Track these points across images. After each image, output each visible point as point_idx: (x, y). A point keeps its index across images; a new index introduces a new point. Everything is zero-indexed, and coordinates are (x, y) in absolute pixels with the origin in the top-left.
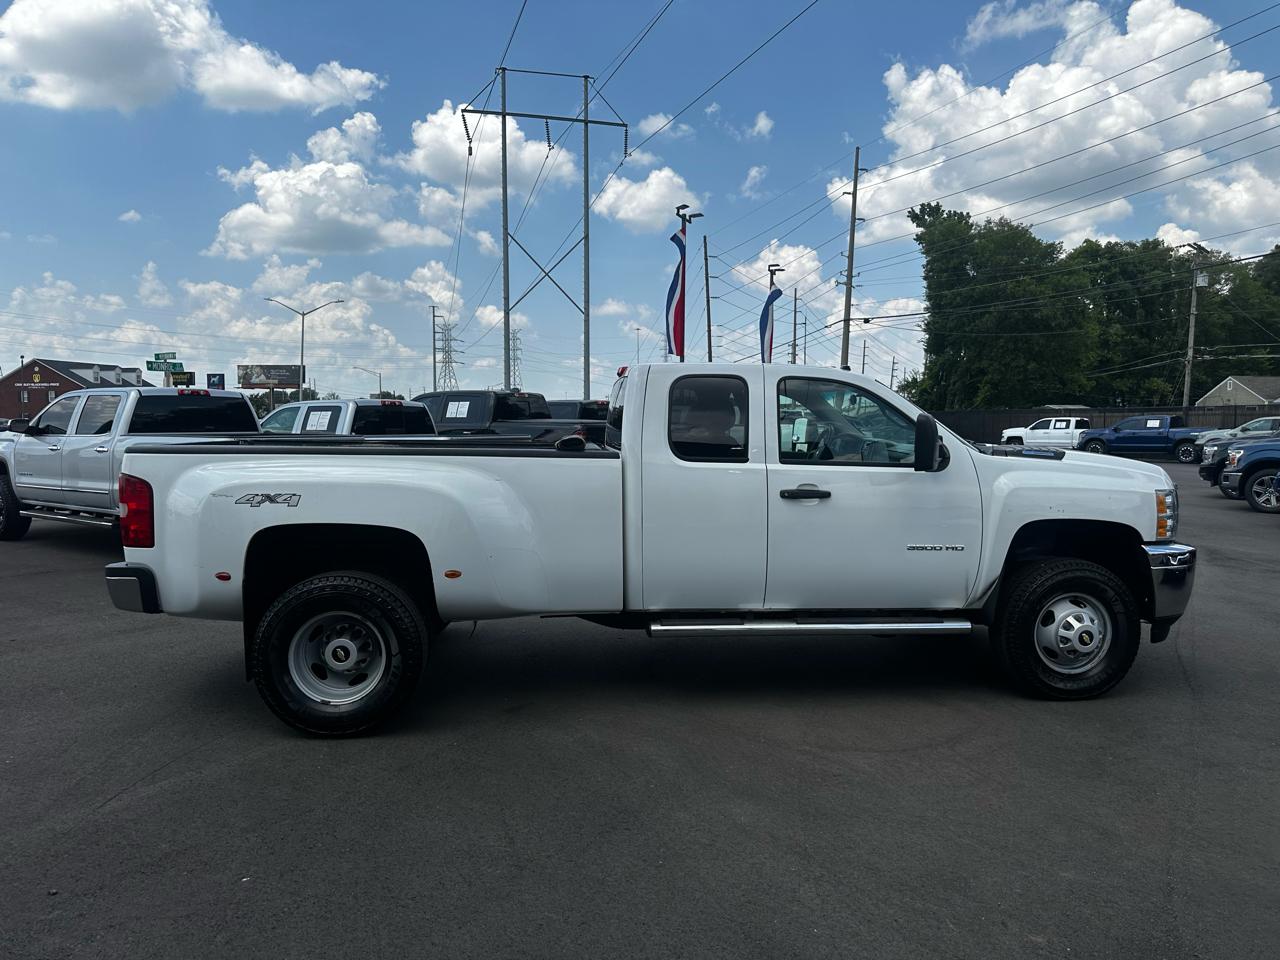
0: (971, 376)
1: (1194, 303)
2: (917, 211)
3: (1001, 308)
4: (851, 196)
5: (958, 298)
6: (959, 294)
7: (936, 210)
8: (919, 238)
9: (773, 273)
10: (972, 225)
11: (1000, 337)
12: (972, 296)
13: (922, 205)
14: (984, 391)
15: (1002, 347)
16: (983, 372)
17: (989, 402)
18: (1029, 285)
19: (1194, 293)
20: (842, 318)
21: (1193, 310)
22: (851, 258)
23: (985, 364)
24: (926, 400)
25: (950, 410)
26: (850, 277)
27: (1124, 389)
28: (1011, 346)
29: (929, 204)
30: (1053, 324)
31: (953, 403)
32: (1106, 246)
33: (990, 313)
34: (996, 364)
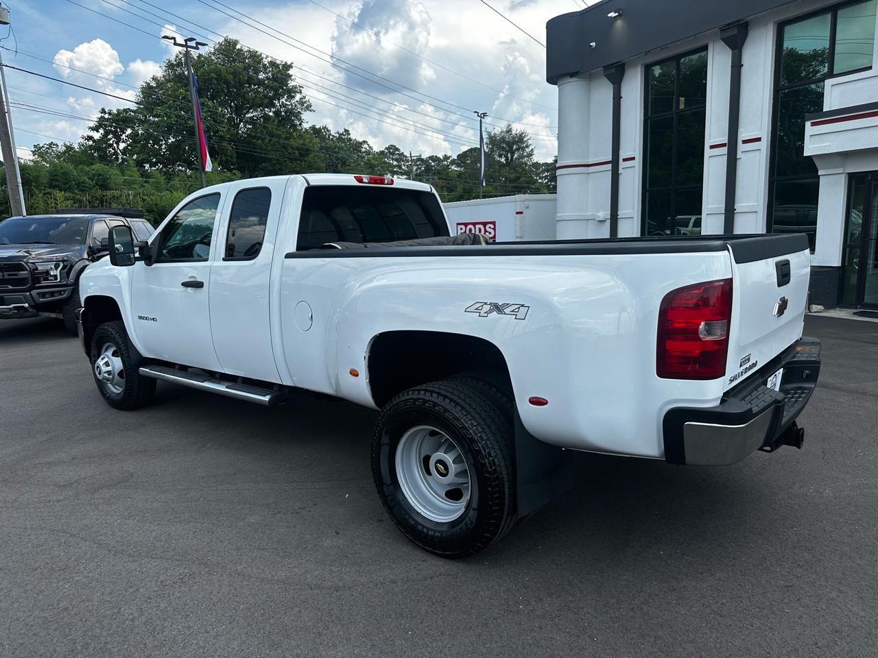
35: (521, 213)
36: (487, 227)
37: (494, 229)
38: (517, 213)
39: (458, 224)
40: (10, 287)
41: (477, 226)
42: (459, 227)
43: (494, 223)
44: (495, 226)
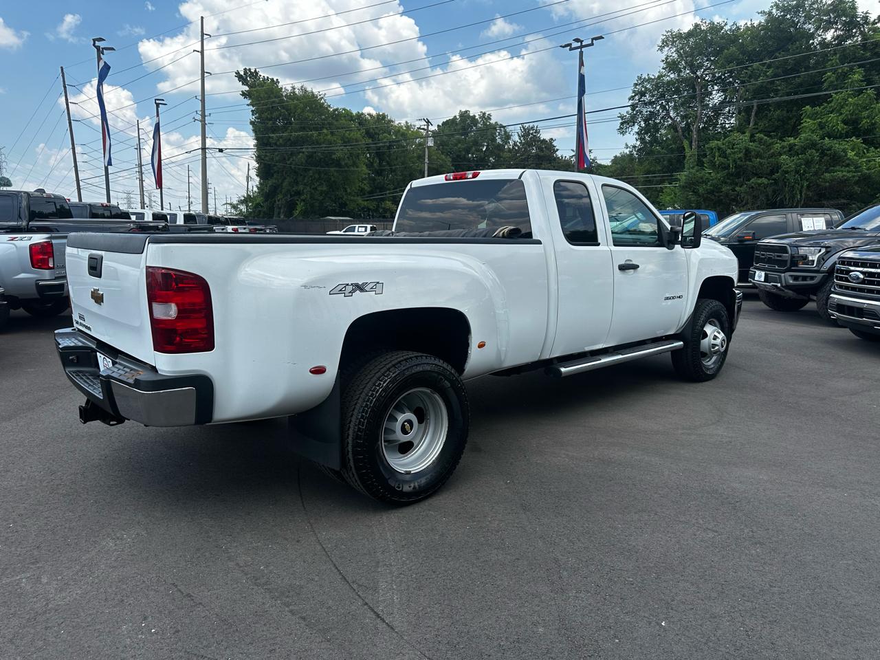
0: (291, 195)
1: (427, 156)
2: (242, 73)
3: (310, 150)
4: (200, 54)
5: (281, 140)
6: (281, 137)
7: (255, 75)
8: (244, 94)
9: (158, 105)
10: (282, 88)
11: (310, 170)
12: (290, 139)
13: (245, 69)
14: (300, 207)
15: (311, 176)
16: (298, 193)
17: (305, 214)
18: (326, 135)
19: (426, 149)
20: (200, 146)
21: (426, 160)
22: (203, 101)
23: (301, 187)
24: (260, 211)
25: (277, 218)
26: (203, 116)
27: (371, 207)
28: (317, 176)
29: (250, 70)
30: (343, 163)
31: (279, 213)
32: (356, 114)
33: (303, 152)
34: (308, 188)
40: (777, 267)
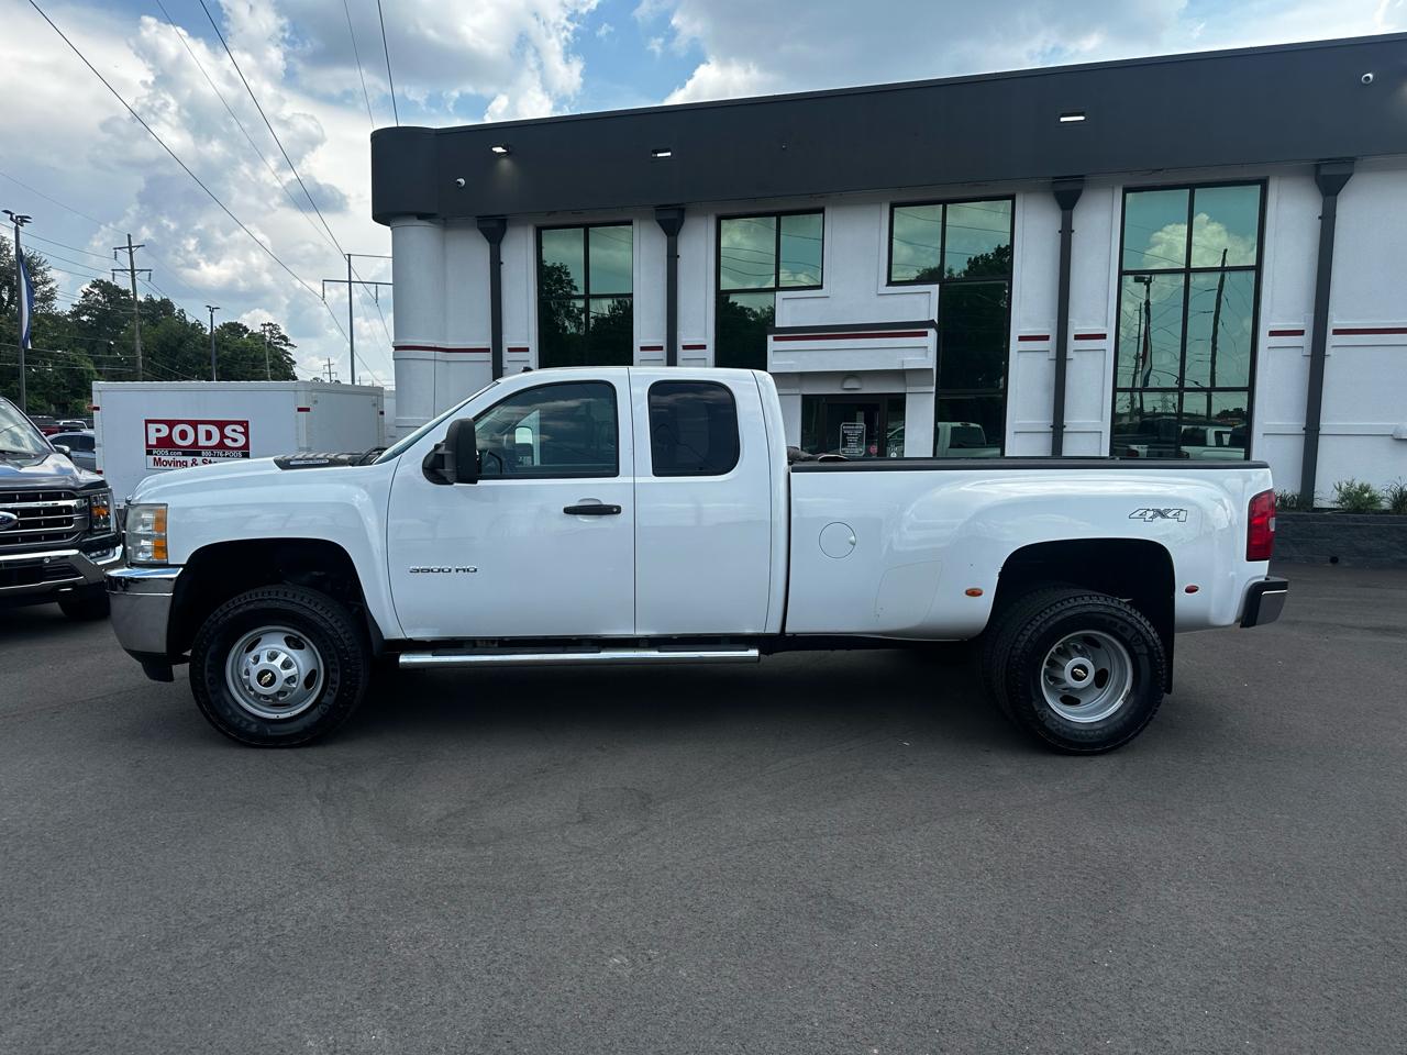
35: (307, 410)
36: (228, 430)
37: (246, 434)
38: (300, 410)
39: (148, 422)
41: (202, 429)
42: (152, 427)
43: (245, 424)
44: (246, 428)
